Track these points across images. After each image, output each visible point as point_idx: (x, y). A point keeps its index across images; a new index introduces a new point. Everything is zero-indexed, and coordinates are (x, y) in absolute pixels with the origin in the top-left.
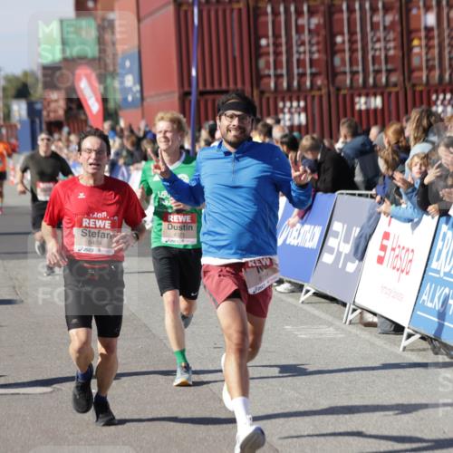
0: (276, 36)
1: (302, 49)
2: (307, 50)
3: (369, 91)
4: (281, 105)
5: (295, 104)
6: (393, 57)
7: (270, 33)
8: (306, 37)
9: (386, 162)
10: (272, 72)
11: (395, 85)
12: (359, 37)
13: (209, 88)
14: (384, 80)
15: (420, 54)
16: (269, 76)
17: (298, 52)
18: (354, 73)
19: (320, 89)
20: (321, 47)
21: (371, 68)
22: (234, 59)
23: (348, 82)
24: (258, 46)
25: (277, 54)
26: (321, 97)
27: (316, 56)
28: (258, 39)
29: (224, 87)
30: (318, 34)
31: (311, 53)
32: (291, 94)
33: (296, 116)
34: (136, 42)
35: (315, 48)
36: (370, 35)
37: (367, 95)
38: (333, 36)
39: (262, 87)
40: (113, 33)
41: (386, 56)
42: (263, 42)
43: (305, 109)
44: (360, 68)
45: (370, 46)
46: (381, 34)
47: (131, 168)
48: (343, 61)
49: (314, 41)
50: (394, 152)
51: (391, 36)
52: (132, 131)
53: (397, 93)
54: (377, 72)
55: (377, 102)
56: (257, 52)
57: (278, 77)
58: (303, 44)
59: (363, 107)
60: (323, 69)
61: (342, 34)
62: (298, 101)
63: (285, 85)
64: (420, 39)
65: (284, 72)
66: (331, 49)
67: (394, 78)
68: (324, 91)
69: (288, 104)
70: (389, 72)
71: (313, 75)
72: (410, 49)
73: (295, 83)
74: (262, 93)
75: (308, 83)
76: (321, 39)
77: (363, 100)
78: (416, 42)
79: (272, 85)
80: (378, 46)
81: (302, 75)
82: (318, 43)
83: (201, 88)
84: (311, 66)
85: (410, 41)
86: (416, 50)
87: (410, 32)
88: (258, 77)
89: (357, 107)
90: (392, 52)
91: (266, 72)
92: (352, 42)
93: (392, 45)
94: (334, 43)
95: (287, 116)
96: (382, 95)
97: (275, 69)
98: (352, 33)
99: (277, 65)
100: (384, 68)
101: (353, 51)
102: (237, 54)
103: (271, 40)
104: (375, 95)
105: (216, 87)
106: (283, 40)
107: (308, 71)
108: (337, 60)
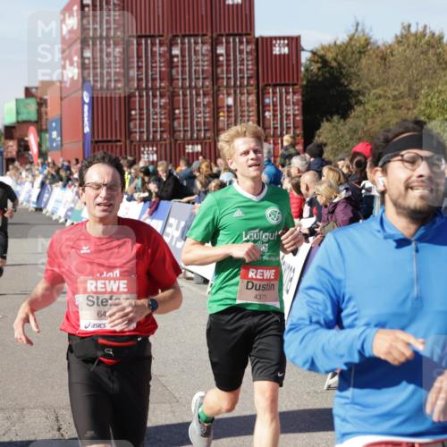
0: (141, 109)
1: (155, 117)
2: (159, 117)
3: (193, 142)
4: (142, 149)
5: (151, 149)
6: (208, 122)
7: (137, 107)
8: (158, 110)
9: (201, 183)
10: (137, 130)
11: (209, 139)
12: (189, 110)
13: (100, 139)
14: (202, 135)
15: (224, 121)
16: (136, 132)
17: (154, 119)
18: (185, 131)
19: (165, 140)
20: (167, 116)
21: (195, 128)
22: (116, 122)
23: (182, 136)
24: (130, 115)
25: (141, 119)
26: (166, 145)
27: (163, 121)
28: (130, 110)
29: (109, 138)
30: (165, 108)
31: (161, 119)
32: (148, 143)
33: (151, 156)
34: (59, 112)
35: (163, 117)
36: (195, 109)
37: (193, 144)
38: (174, 109)
39: (132, 139)
40: (46, 107)
41: (204, 122)
42: (133, 112)
43: (156, 152)
44: (189, 128)
45: (195, 115)
46: (201, 109)
47: (53, 186)
48: (179, 124)
49: (163, 112)
50: (206, 177)
51: (207, 110)
52: (54, 164)
53: (210, 143)
54: (199, 131)
55: (198, 148)
56: (129, 118)
57: (141, 133)
58: (156, 114)
59: (191, 151)
60: (168, 129)
61: (179, 108)
62: (153, 147)
63: (145, 137)
64: (224, 112)
65: (145, 130)
66: (172, 117)
67: (208, 135)
68: (168, 141)
69: (146, 149)
70: (205, 130)
71: (161, 132)
72: (218, 118)
73: (151, 137)
74: (132, 142)
75: (159, 137)
76: (166, 111)
77: (190, 147)
78: (221, 114)
79: (138, 138)
80: (199, 115)
81: (155, 132)
82: (165, 114)
83: (96, 139)
84: (161, 127)
85: (218, 113)
86: (221, 118)
87: (218, 108)
88: (129, 133)
89: (187, 151)
90: (207, 120)
91: (134, 130)
92: (185, 113)
93: (208, 115)
94: (174, 114)
95: (146, 156)
96: (201, 144)
97: (140, 128)
98: (185, 108)
99: (141, 126)
100: (203, 128)
101: (185, 118)
102: (118, 119)
103: (138, 112)
104: (197, 144)
105: (105, 139)
106: (145, 111)
107: (159, 129)
108: (176, 124)
